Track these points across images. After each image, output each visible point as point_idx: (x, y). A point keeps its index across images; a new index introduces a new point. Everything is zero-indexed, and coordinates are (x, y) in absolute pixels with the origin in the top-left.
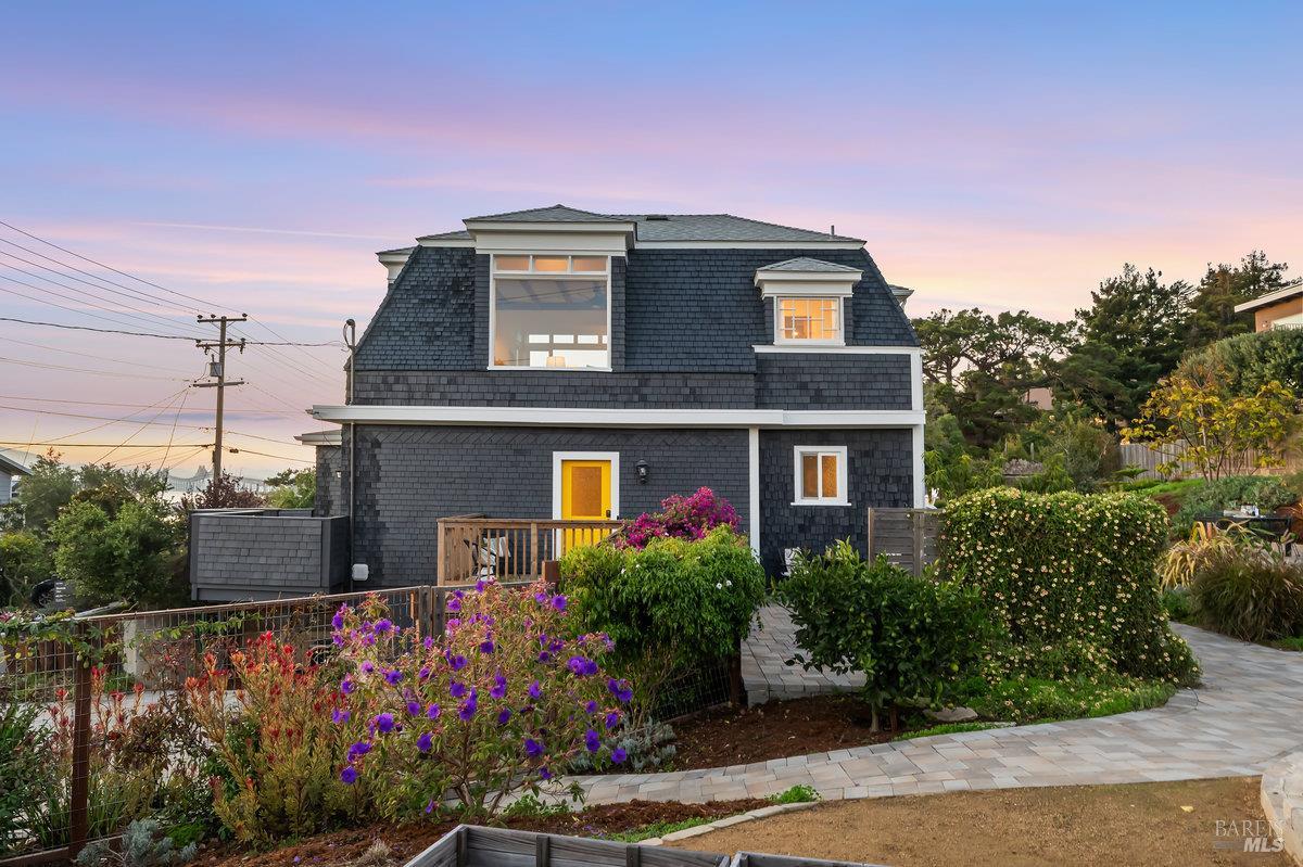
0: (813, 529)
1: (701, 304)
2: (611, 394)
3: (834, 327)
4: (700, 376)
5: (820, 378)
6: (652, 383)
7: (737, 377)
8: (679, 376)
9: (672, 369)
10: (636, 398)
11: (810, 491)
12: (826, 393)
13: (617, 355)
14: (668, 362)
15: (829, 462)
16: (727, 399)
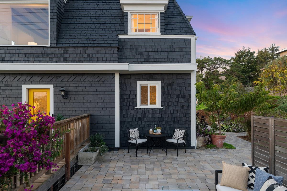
0: (145, 119)
1: (97, 18)
2: (50, 57)
3: (156, 27)
4: (92, 49)
5: (148, 50)
6: (69, 52)
7: (110, 49)
8: (82, 49)
9: (79, 45)
10: (62, 59)
11: (144, 101)
12: (152, 57)
13: (53, 39)
14: (77, 42)
15: (153, 89)
16: (105, 59)
